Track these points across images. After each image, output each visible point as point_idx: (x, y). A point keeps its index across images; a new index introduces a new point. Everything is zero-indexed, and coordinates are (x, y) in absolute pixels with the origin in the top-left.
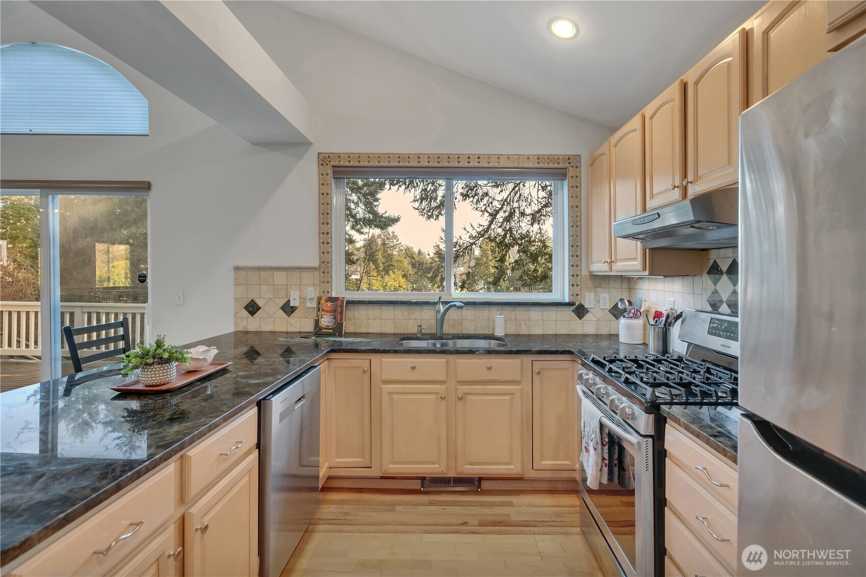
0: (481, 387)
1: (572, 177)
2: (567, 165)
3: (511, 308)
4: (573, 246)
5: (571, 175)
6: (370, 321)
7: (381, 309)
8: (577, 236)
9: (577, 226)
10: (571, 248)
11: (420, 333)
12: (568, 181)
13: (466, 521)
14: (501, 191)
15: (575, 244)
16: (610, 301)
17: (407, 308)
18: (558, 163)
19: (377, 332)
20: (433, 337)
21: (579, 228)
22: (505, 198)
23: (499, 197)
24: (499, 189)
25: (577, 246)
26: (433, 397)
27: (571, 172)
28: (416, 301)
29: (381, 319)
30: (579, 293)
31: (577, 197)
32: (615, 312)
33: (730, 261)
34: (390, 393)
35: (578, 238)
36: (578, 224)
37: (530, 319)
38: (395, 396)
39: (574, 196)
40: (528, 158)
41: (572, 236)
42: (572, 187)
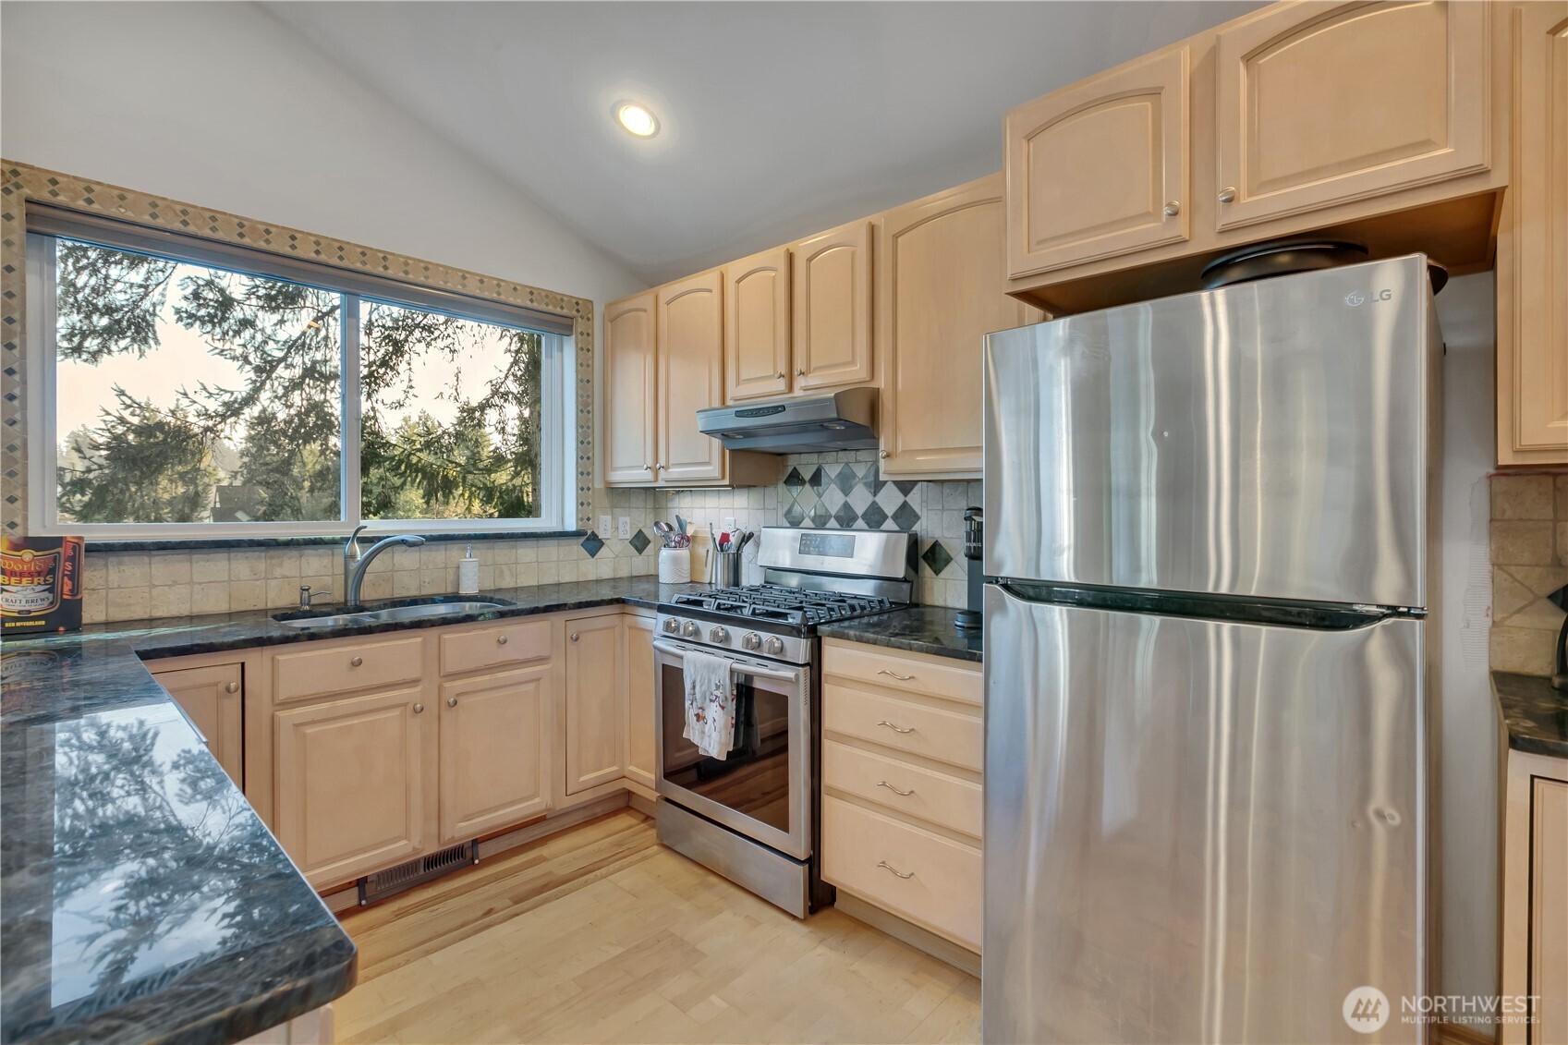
0: (487, 677)
1: (582, 334)
2: (575, 313)
3: (485, 545)
4: (582, 442)
5: (580, 330)
6: (155, 592)
7: (191, 561)
8: (588, 428)
9: (588, 412)
10: (580, 445)
11: (308, 604)
12: (577, 338)
13: (488, 908)
14: (282, 322)
15: (585, 439)
16: (631, 527)
17: (263, 554)
18: (562, 308)
19: (178, 614)
20: (342, 608)
21: (590, 415)
22: (293, 338)
23: (282, 335)
24: (276, 317)
25: (589, 443)
26: (397, 712)
27: (580, 325)
28: (290, 538)
29: (191, 583)
30: (590, 516)
31: (588, 366)
32: (637, 544)
33: (814, 468)
34: (297, 726)
35: (590, 431)
36: (590, 408)
37: (518, 561)
38: (309, 730)
39: (585, 364)
40: (515, 289)
41: (582, 427)
42: (582, 349)
